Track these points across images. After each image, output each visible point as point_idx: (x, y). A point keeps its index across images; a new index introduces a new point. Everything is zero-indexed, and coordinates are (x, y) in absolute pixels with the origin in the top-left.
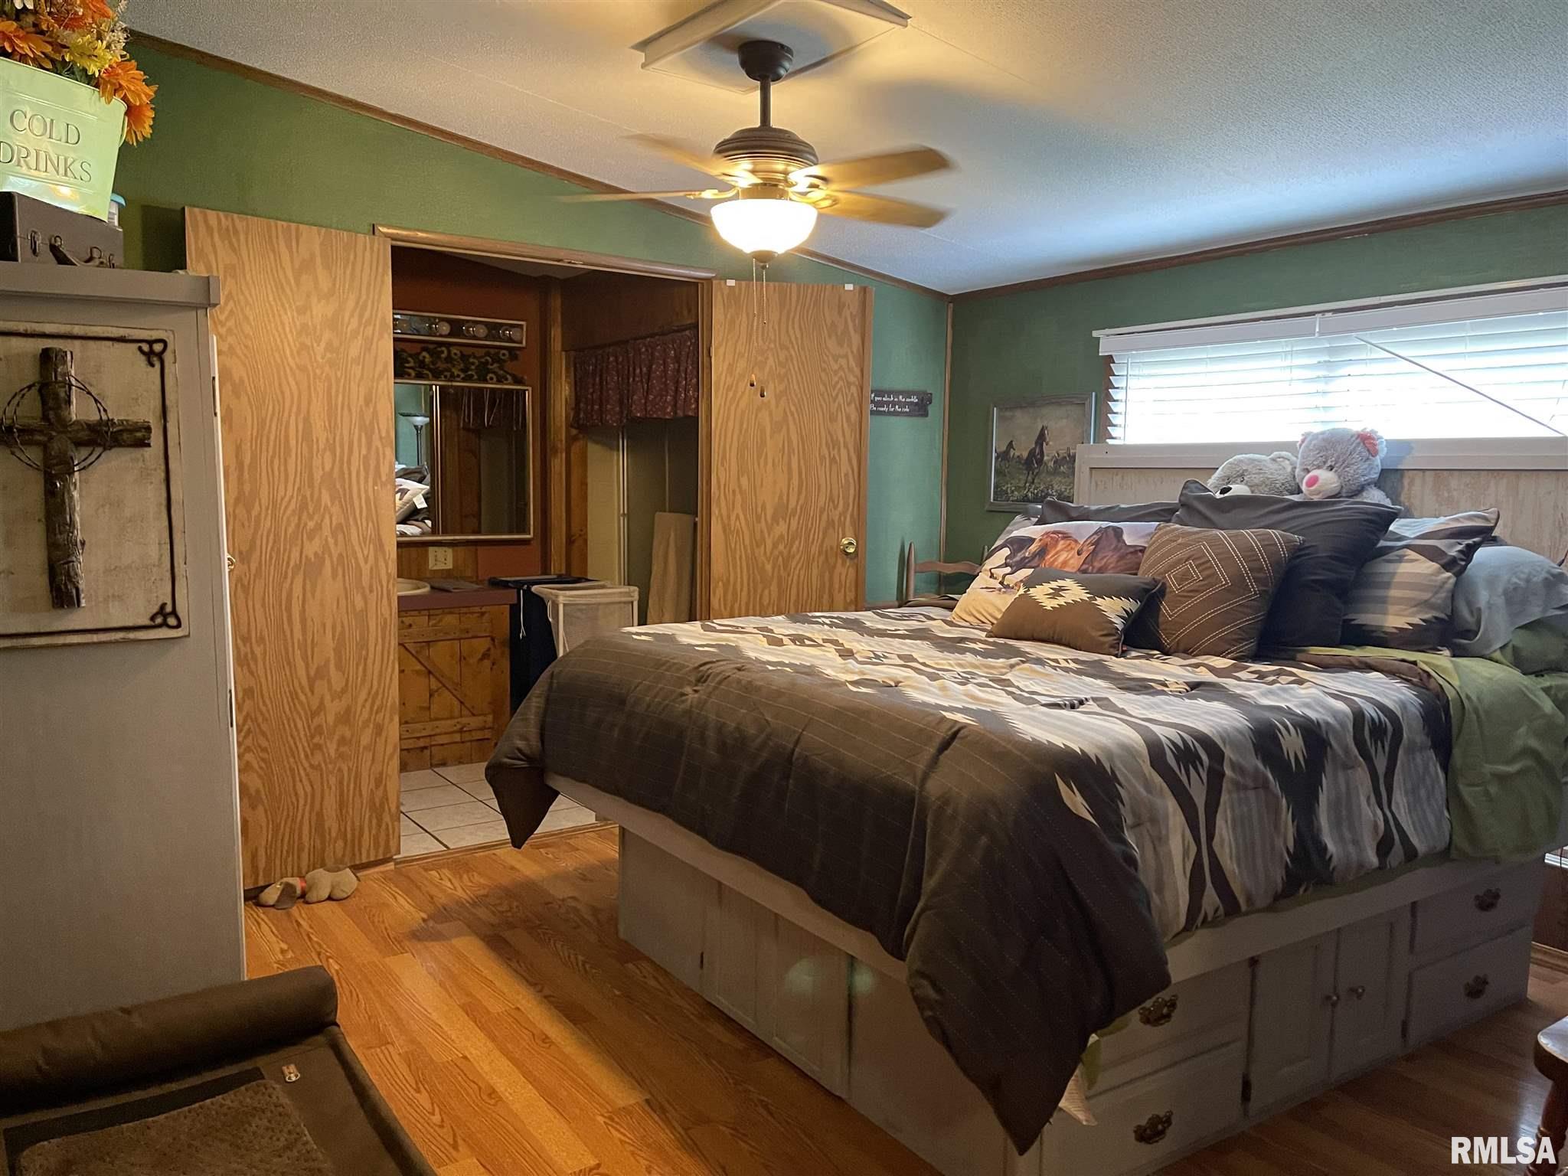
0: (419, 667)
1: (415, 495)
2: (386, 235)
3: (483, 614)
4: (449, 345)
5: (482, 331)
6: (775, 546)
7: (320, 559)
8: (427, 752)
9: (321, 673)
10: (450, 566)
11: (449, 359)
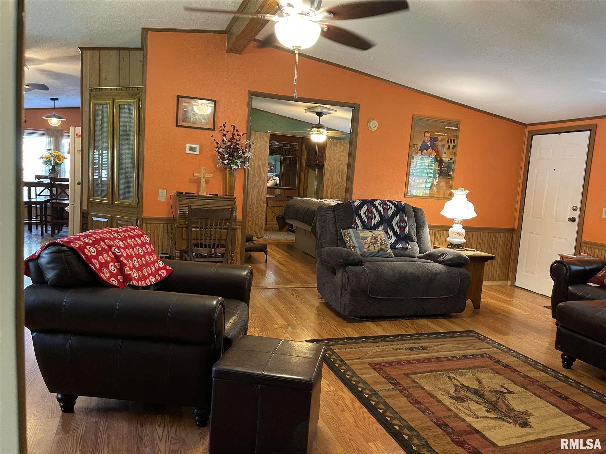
0: (271, 211)
1: (277, 180)
2: (269, 133)
3: (284, 202)
4: (282, 148)
5: (289, 145)
6: (336, 190)
7: (255, 186)
8: (272, 228)
9: (254, 204)
10: (279, 193)
11: (282, 151)
